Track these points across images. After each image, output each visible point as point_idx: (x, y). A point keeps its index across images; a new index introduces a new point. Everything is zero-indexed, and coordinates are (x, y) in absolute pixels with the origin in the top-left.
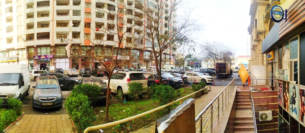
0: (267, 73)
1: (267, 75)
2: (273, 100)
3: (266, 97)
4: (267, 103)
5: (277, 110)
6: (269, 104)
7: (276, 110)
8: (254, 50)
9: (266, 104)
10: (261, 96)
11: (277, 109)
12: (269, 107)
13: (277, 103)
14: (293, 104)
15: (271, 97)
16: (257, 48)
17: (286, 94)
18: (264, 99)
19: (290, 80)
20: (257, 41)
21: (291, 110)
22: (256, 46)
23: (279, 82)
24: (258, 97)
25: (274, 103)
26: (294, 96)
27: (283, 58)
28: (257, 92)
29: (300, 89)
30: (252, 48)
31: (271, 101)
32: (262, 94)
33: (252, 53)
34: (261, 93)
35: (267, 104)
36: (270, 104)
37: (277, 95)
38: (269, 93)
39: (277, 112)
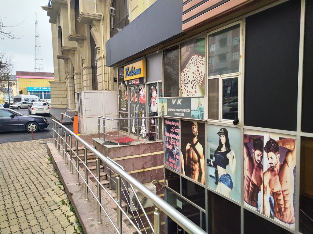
0: (120, 107)
1: (120, 110)
2: (155, 160)
3: (141, 156)
4: (143, 168)
5: (163, 181)
6: (146, 170)
7: (160, 181)
8: (66, 60)
9: (140, 171)
10: (129, 153)
11: (162, 178)
12: (146, 176)
13: (162, 166)
14: (218, 167)
15: (150, 154)
16: (73, 56)
17: (193, 146)
18: (136, 160)
19: (209, 118)
20: (77, 40)
21: (214, 180)
22: (72, 52)
23: (169, 123)
24: (122, 158)
25: (156, 166)
26: (223, 150)
27: (183, 74)
28: (120, 148)
29: (245, 136)
30: (61, 54)
31: (149, 164)
32: (132, 149)
33: (57, 67)
34: (128, 148)
35: (142, 170)
36: (149, 171)
37: (161, 150)
38: (146, 147)
39: (164, 186)
